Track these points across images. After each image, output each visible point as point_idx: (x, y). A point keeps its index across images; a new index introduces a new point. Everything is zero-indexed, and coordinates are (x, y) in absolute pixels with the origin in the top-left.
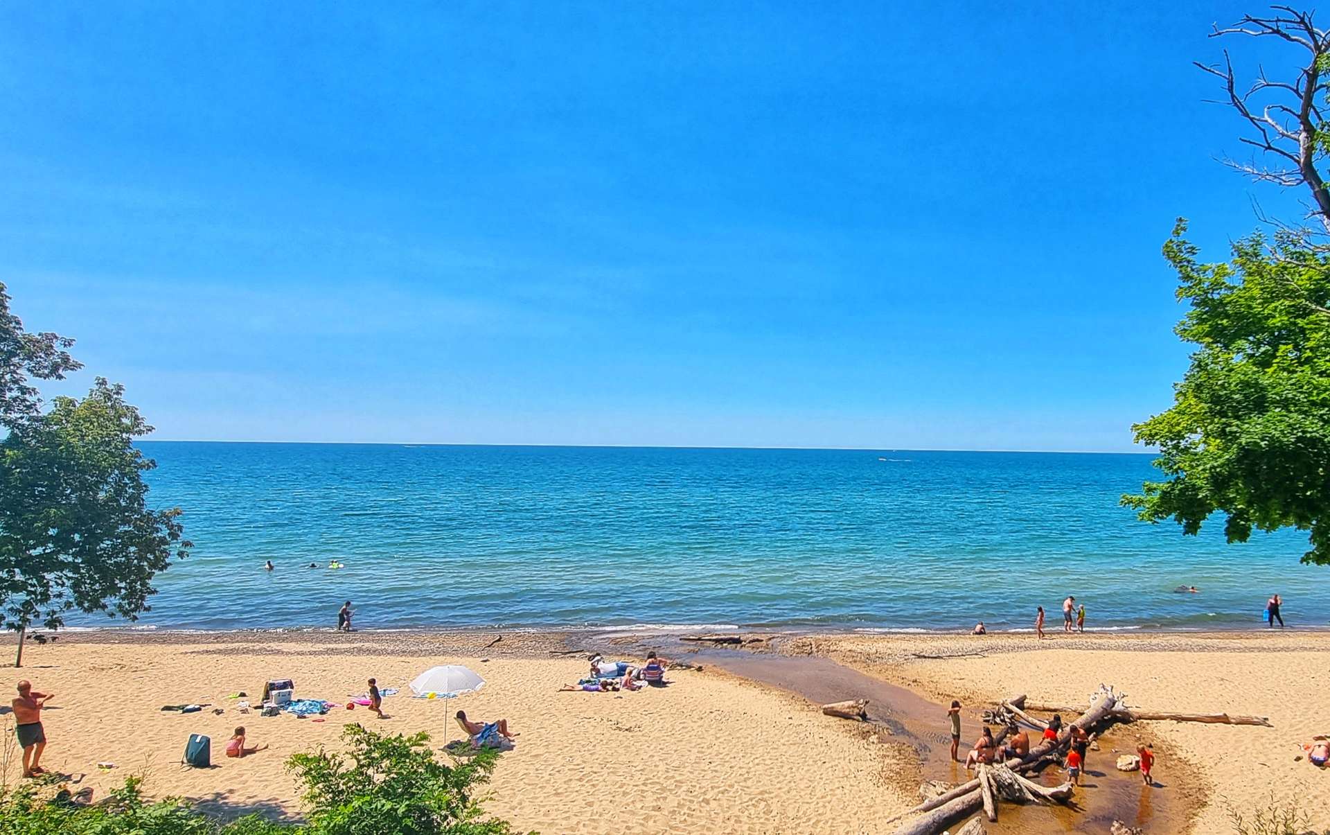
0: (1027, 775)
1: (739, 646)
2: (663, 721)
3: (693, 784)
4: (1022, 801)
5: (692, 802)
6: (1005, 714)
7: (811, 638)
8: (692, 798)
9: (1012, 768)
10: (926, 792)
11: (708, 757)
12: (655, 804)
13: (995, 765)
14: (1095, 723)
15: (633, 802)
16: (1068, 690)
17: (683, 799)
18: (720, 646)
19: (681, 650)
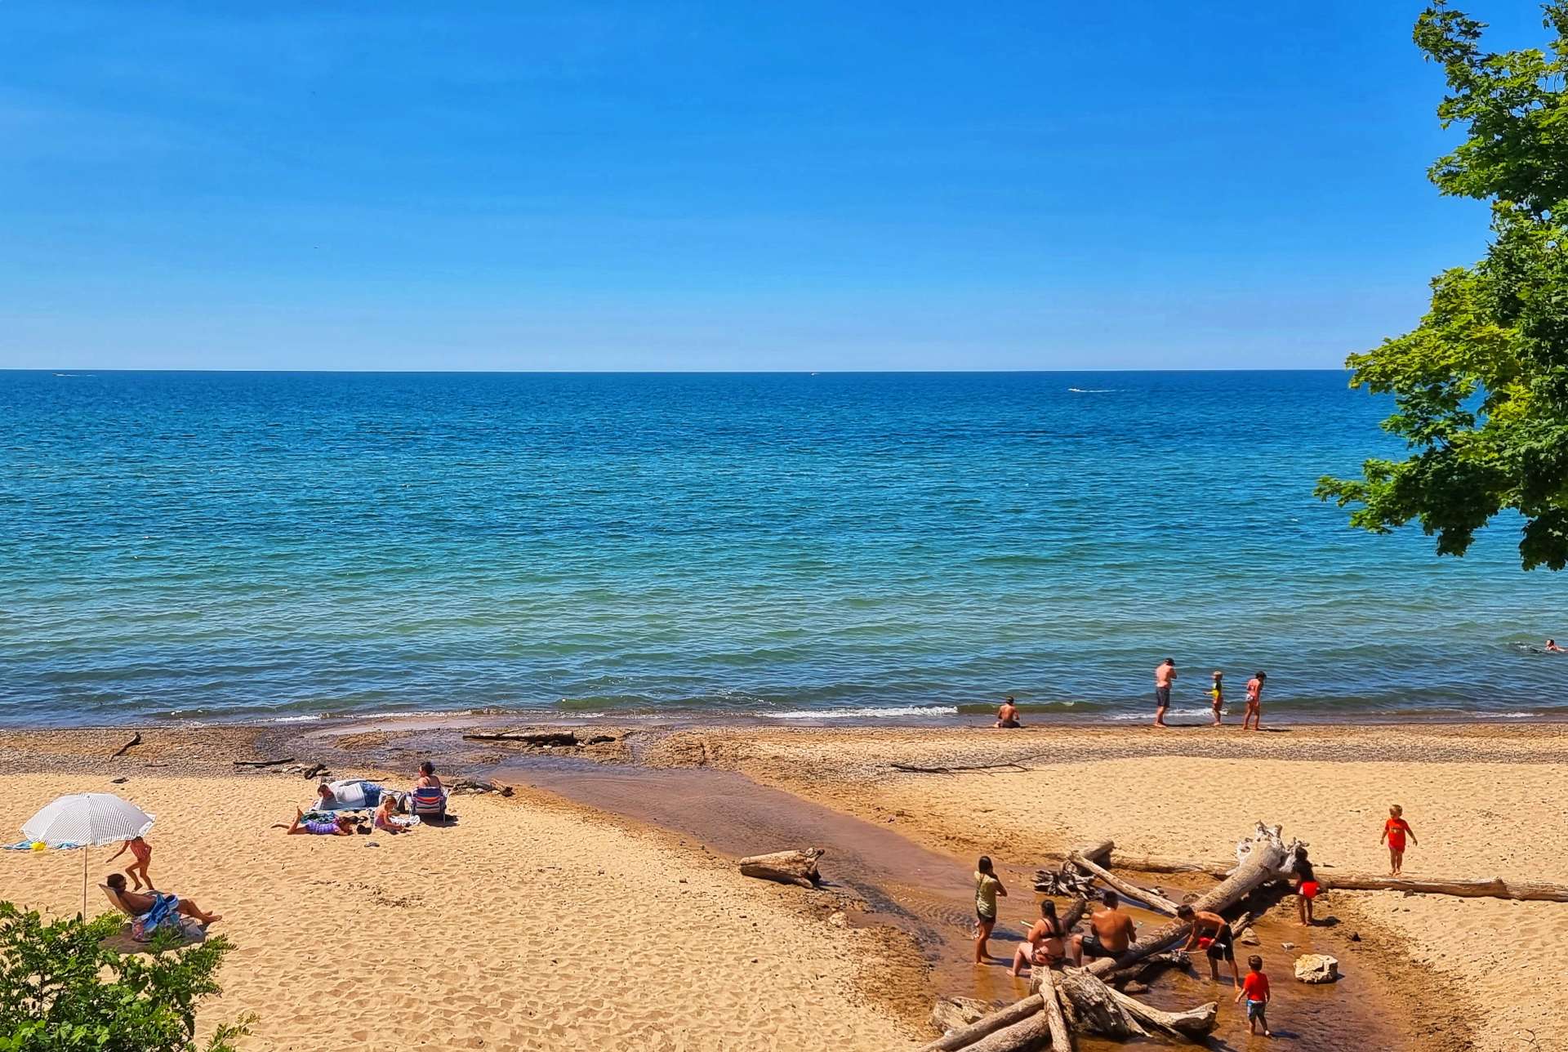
0: (1127, 988)
1: (572, 749)
2: (458, 887)
3: (532, 999)
4: (1122, 1036)
5: (533, 1030)
6: (1077, 877)
7: (700, 733)
8: (532, 1025)
9: (1101, 975)
10: (944, 1015)
11: (549, 951)
12: (471, 1035)
13: (1068, 970)
14: (1247, 895)
15: (433, 1032)
16: (1192, 833)
17: (519, 1026)
18: (537, 750)
19: (467, 757)
